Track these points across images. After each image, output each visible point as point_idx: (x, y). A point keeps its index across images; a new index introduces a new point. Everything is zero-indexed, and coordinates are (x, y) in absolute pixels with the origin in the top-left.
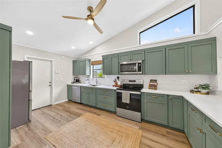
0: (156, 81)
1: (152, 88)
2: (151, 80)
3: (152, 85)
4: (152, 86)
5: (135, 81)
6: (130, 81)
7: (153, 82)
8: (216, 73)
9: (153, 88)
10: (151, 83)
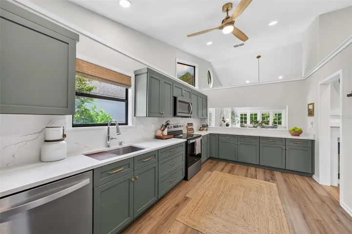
0: (192, 124)
1: (191, 131)
2: (188, 124)
3: (190, 129)
5: (178, 126)
6: (174, 127)
7: (191, 126)
8: (207, 118)
10: (189, 127)
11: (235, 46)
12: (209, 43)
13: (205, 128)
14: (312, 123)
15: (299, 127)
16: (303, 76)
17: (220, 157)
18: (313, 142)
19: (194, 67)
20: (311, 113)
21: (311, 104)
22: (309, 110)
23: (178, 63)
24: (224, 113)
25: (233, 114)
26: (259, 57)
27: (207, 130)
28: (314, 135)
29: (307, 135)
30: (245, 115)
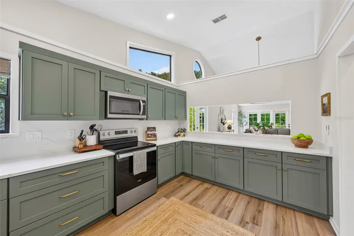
0: (155, 128)
1: (152, 139)
2: (148, 128)
3: (151, 135)
4: (151, 137)
5: (126, 132)
6: (117, 133)
7: (152, 131)
8: (186, 119)
9: (154, 138)
10: (148, 133)
11: (216, 21)
12: (170, 16)
13: (182, 134)
14: (328, 128)
15: (307, 133)
16: (315, 52)
17: (195, 174)
18: (329, 160)
19: (170, 56)
20: (326, 110)
21: (326, 95)
22: (323, 105)
23: (130, 48)
24: (226, 113)
25: (240, 114)
26: (259, 39)
27: (184, 135)
28: (331, 149)
29: (321, 146)
30: (256, 115)
